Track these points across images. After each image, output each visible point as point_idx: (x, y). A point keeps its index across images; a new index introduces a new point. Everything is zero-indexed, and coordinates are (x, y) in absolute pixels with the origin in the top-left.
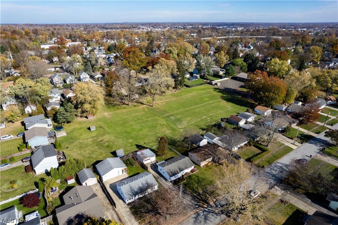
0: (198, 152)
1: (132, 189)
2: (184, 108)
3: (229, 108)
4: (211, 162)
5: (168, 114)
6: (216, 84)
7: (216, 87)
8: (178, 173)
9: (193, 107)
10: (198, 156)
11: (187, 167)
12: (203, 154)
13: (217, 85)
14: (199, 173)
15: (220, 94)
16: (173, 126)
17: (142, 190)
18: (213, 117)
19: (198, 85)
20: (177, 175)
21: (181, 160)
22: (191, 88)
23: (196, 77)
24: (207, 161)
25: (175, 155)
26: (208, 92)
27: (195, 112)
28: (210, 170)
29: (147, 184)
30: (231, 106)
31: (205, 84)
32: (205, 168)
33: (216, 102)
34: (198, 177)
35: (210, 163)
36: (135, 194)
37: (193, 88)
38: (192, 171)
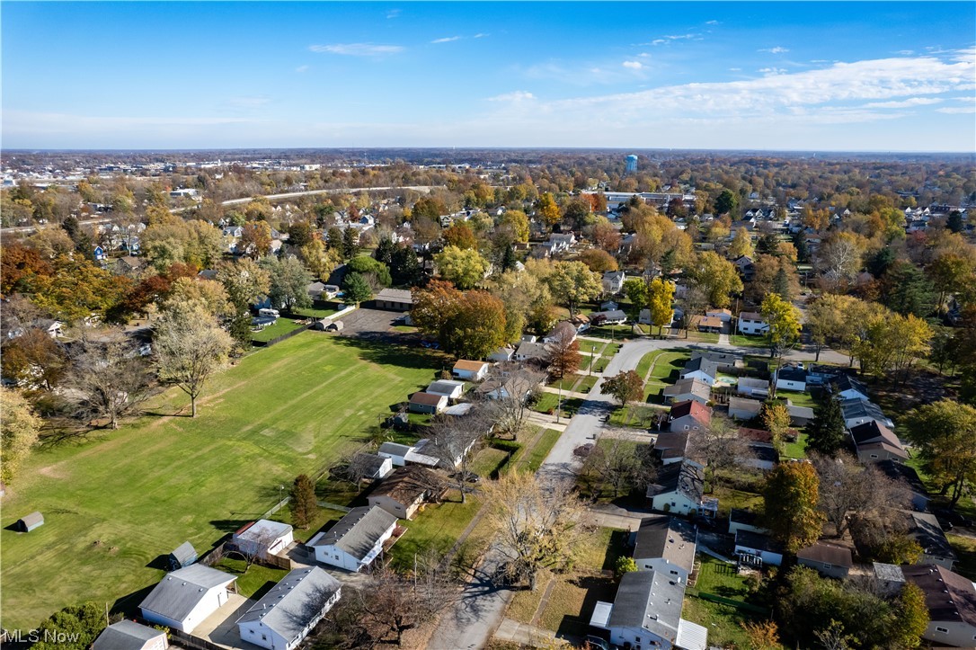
0: (390, 489)
1: (290, 616)
2: (285, 402)
3: (393, 380)
4: (423, 503)
5: (249, 427)
6: (333, 326)
7: (337, 335)
8: (373, 547)
9: (305, 395)
10: (396, 497)
11: (384, 527)
12: (403, 491)
13: (336, 329)
14: (411, 533)
15: (355, 349)
16: (283, 453)
17: (313, 609)
18: (370, 406)
19: (286, 337)
20: (371, 552)
21: (364, 517)
22: (270, 348)
23: (270, 317)
24: (416, 502)
25: (333, 514)
26: (321, 349)
27: (320, 406)
28: (432, 520)
29: (318, 590)
30: (396, 374)
31: (302, 330)
32: (418, 520)
33: (358, 370)
34: (413, 541)
35: (423, 507)
36: (304, 621)
37: (276, 346)
38: (395, 534)
